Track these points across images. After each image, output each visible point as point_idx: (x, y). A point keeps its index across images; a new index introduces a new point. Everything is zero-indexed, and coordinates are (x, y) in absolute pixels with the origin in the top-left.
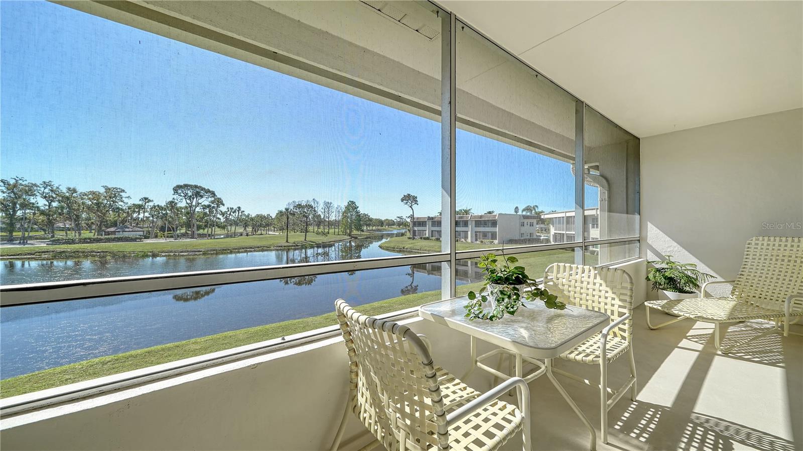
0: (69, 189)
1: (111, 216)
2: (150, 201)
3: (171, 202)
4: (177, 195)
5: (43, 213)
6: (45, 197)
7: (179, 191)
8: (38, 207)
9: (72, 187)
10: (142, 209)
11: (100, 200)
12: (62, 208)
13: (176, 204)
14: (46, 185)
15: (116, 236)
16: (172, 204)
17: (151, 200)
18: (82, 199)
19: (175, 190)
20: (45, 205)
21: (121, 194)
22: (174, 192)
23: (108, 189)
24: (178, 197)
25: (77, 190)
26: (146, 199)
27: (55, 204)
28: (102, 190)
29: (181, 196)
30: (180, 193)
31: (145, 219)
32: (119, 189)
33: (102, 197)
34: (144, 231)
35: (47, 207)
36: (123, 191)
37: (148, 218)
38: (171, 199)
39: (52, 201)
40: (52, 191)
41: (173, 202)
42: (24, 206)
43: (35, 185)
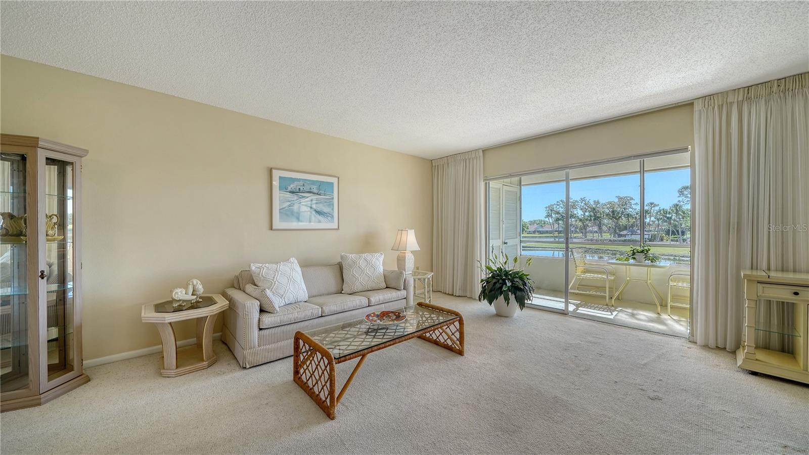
0: (595, 201)
1: (623, 221)
2: (655, 205)
3: (676, 206)
4: (683, 197)
5: (581, 220)
6: (582, 209)
7: (686, 193)
8: (578, 217)
9: (596, 200)
10: (648, 213)
11: (615, 209)
12: (591, 216)
13: (681, 206)
14: (583, 200)
15: (626, 238)
16: (677, 208)
17: (657, 204)
18: (603, 208)
19: (681, 192)
20: (582, 215)
21: (631, 201)
22: (680, 194)
23: (620, 198)
24: (684, 199)
25: (600, 201)
26: (651, 204)
27: (587, 214)
28: (616, 200)
29: (688, 197)
30: (687, 195)
31: (651, 223)
32: (629, 197)
33: (617, 206)
34: (649, 235)
35: (583, 216)
36: (632, 199)
37: (653, 222)
38: (676, 202)
39: (586, 212)
40: (585, 204)
41: (677, 205)
42: (572, 216)
43: (577, 201)
